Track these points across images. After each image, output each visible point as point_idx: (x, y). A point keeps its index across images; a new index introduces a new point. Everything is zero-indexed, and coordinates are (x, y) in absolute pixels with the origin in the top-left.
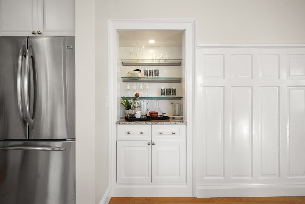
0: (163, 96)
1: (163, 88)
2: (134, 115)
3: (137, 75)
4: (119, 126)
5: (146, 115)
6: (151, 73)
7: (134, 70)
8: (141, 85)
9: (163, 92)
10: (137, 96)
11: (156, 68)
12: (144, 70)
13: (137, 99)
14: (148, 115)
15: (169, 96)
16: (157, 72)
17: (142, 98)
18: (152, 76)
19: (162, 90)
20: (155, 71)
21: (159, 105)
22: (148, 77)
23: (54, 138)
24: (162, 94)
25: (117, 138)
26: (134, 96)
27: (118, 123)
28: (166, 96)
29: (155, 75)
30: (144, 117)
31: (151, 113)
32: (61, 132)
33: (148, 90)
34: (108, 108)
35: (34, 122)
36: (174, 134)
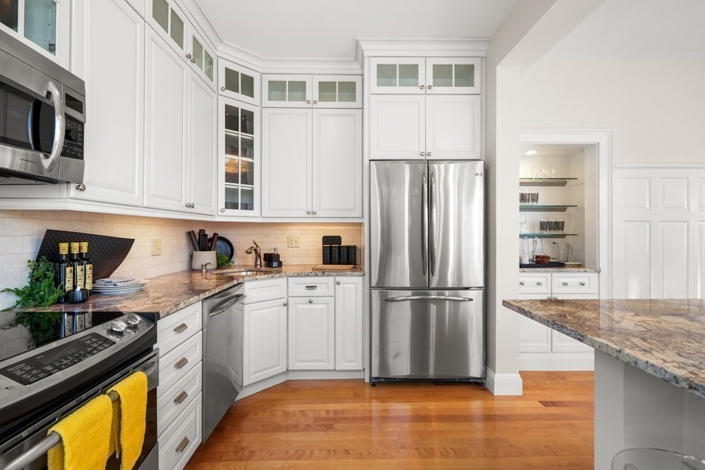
1: (544, 221)
6: (526, 198)
9: (543, 226)
14: (535, 260)
15: (552, 233)
16: (535, 197)
18: (529, 201)
19: (541, 223)
20: (533, 194)
22: (523, 204)
24: (541, 229)
28: (547, 232)
29: (532, 201)
36: (583, 284)
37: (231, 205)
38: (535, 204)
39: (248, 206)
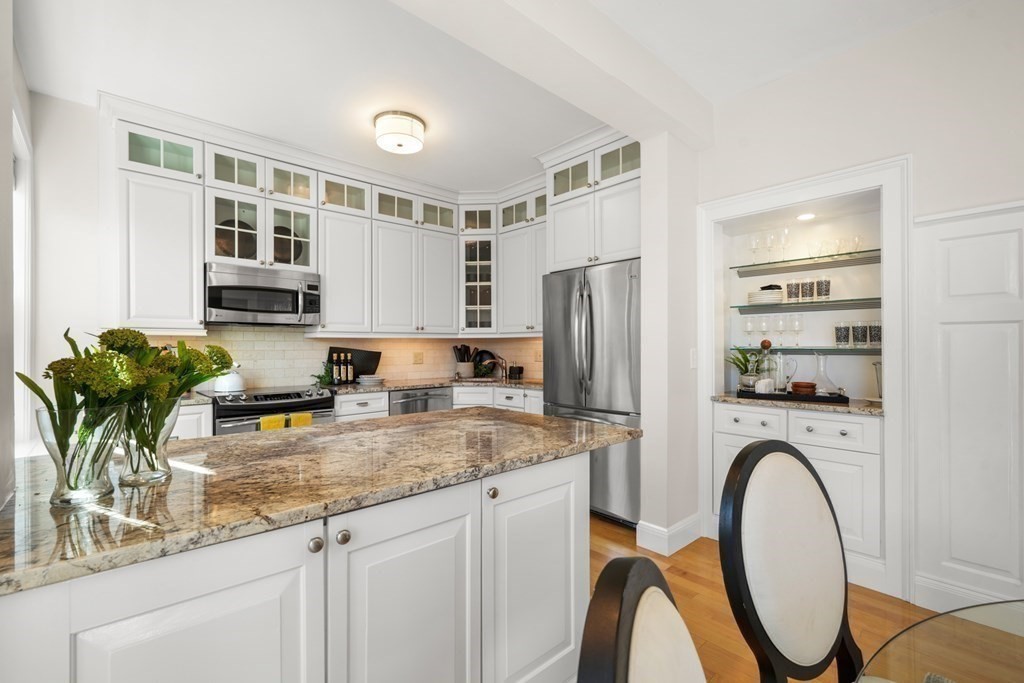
0: (842, 346)
1: (842, 325)
2: (754, 386)
3: (770, 297)
4: (717, 404)
5: (784, 390)
6: (807, 290)
7: (763, 288)
8: (780, 319)
9: (842, 334)
10: (766, 345)
11: (822, 275)
12: (788, 285)
13: (766, 352)
14: (790, 389)
15: (860, 346)
16: (824, 288)
17: (774, 352)
18: (812, 295)
19: (838, 330)
20: (819, 283)
21: (825, 367)
22: (801, 300)
23: (614, 409)
24: (838, 339)
25: (713, 428)
26: (759, 346)
27: (714, 399)
28: (850, 345)
29: (819, 294)
30: (777, 392)
31: (796, 386)
32: (623, 402)
33: (797, 332)
34: (696, 369)
35: (592, 385)
36: (844, 434)
37: (470, 324)
38: (823, 298)
39: (486, 324)
